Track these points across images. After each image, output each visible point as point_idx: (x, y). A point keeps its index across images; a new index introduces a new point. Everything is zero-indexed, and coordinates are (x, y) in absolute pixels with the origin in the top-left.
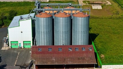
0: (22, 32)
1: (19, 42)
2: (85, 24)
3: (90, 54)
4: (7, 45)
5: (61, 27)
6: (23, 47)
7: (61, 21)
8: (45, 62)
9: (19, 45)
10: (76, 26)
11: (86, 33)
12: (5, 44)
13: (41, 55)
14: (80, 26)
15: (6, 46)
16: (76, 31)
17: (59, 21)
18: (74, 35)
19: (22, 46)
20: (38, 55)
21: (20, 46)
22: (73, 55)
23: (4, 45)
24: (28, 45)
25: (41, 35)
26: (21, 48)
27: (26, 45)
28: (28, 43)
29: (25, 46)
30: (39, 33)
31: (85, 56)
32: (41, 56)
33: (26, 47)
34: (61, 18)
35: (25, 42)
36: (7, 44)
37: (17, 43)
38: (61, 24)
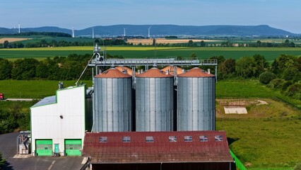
0: (61, 117)
1: (54, 142)
2: (206, 94)
3: (219, 147)
4: (27, 149)
5: (152, 99)
6: (62, 154)
7: (152, 86)
8: (116, 160)
9: (54, 148)
10: (185, 99)
11: (210, 115)
12: (22, 147)
13: (105, 148)
14: (195, 99)
15: (24, 152)
16: (185, 110)
17: (147, 86)
18: (181, 121)
19: (61, 150)
20: (100, 150)
21: (57, 152)
22: (180, 149)
23: (21, 150)
24: (76, 148)
25: (105, 119)
26: (59, 155)
27: (71, 149)
28: (76, 145)
29: (67, 151)
30: (100, 114)
31: (208, 150)
32: (105, 151)
33: (71, 153)
34: (152, 80)
35: (67, 142)
36: (26, 147)
37: (49, 142)
38: (152, 93)
